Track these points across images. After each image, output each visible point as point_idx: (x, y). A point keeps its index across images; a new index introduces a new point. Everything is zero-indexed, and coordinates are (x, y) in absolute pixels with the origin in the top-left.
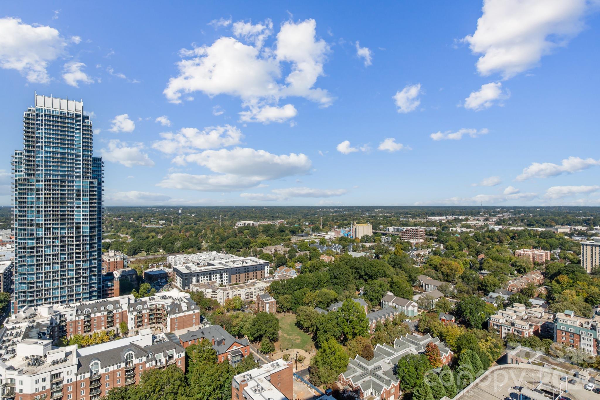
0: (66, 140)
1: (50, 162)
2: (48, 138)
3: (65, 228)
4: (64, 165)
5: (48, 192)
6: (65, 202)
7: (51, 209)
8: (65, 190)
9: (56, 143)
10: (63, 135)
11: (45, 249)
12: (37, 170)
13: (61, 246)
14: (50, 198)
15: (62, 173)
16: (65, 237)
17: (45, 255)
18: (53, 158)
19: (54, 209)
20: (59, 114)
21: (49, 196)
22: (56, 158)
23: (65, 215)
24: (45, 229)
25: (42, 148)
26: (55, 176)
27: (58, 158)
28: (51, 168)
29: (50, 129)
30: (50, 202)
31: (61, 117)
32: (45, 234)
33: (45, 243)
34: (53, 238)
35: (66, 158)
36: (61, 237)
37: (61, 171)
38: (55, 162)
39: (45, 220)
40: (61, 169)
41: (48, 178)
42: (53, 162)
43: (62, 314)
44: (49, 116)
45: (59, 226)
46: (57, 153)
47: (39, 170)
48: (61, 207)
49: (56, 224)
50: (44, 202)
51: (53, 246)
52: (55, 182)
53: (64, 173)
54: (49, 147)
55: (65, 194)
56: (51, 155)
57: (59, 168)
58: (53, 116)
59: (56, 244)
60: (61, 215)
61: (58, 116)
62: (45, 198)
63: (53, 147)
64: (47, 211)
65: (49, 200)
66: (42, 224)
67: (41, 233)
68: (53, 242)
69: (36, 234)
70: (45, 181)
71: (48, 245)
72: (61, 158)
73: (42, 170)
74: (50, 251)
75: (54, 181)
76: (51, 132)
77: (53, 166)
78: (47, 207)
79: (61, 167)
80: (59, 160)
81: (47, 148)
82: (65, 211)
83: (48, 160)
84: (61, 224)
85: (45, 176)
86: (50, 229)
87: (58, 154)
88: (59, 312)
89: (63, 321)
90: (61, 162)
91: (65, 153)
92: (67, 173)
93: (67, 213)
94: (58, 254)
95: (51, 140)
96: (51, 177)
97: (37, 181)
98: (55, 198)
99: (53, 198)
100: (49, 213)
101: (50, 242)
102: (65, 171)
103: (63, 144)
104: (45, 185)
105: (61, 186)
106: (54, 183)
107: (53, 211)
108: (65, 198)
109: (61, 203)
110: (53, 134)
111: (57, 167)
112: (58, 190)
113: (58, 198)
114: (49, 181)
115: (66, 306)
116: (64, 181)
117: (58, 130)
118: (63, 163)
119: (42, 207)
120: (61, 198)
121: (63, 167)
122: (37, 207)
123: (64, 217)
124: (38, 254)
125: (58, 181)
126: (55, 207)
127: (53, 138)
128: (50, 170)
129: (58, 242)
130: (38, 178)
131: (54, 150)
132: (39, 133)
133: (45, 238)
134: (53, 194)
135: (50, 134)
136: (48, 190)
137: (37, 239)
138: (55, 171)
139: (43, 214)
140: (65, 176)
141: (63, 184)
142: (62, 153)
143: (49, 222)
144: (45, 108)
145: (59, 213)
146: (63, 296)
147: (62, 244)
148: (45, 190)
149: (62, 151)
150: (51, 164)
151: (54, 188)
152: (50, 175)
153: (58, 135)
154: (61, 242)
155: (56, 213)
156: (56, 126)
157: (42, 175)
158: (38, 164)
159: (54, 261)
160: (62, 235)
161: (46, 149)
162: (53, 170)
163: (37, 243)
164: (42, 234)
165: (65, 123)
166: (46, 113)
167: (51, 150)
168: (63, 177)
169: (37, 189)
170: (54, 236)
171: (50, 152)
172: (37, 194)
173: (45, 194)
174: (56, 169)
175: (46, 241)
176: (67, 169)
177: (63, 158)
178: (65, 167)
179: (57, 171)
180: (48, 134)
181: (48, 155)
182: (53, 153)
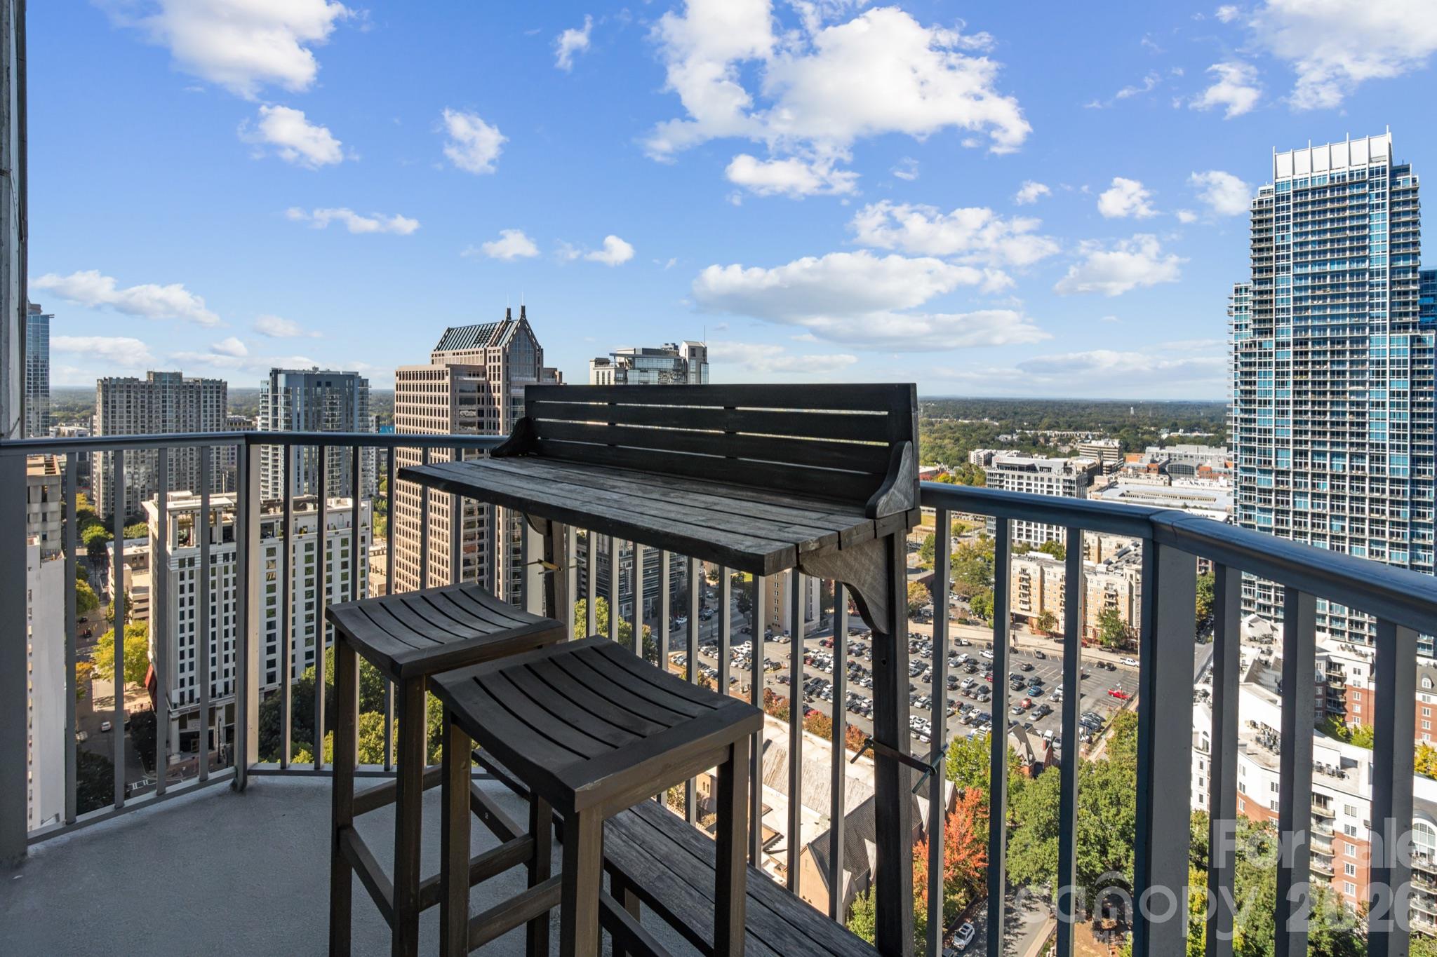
0: (1344, 239)
1: (1306, 298)
2: (1302, 244)
3: (1343, 455)
4: (1341, 301)
5: (1302, 368)
6: (1344, 393)
7: (1309, 407)
8: (1343, 363)
9: (1320, 252)
10: (1339, 230)
11: (1294, 497)
12: (1277, 320)
13: (1332, 497)
14: (1306, 383)
15: (1335, 322)
16: (1344, 477)
17: (1295, 513)
18: (1313, 288)
19: (1316, 408)
20: (1328, 183)
21: (1304, 378)
22: (1320, 288)
23: (1344, 424)
24: (1296, 453)
25: (1288, 268)
26: (1320, 331)
27: (1325, 286)
28: (1309, 313)
29: (1307, 224)
30: (1306, 392)
31: (1332, 189)
32: (1295, 464)
33: (1295, 483)
34: (1314, 475)
35: (1344, 285)
36: (1332, 476)
37: (1332, 317)
38: (1320, 297)
39: (1295, 432)
40: (1335, 312)
41: (1302, 336)
42: (1313, 298)
43: (1334, 660)
44: (1304, 193)
45: (1328, 448)
46: (1322, 276)
47: (1283, 320)
48: (1332, 403)
49: (1320, 443)
50: (1294, 392)
51: (1314, 495)
52: (1319, 344)
53: (1341, 322)
54: (1305, 264)
55: (1344, 373)
56: (1309, 282)
57: (1328, 312)
58: (1314, 191)
59: (1321, 491)
60: (1332, 423)
61: (1326, 187)
62: (1295, 383)
63: (1314, 263)
64: (1301, 412)
65: (1304, 388)
66: (1288, 441)
67: (1287, 461)
68: (1313, 485)
69: (1277, 462)
70: (1295, 344)
71: (1302, 490)
72: (1332, 286)
73: (1288, 320)
74: (1306, 504)
75: (1316, 342)
76: (1310, 228)
77: (1314, 308)
78: (1301, 402)
79: (1332, 307)
80: (1329, 291)
81: (1301, 267)
82: (1344, 413)
83: (1303, 294)
84: (1332, 444)
85: (1295, 332)
86: (1306, 455)
87: (1325, 278)
88: (1326, 654)
89: (1336, 679)
90: (1332, 297)
91: (1344, 273)
92: (1347, 321)
93: (1348, 418)
94: (1324, 516)
95: (1310, 248)
96: (1310, 335)
97: (1277, 344)
98: (1320, 383)
99: (1314, 383)
100: (1304, 418)
101: (1306, 484)
102: (1344, 316)
103: (1339, 250)
104: (1295, 353)
105: (1333, 352)
106: (1317, 348)
107: (1314, 413)
108: (1344, 383)
109: (1332, 393)
110: (1313, 233)
111: (1325, 307)
112: (1325, 363)
113: (1325, 383)
114: (1304, 342)
115: (1344, 645)
116: (1342, 341)
117: (1325, 221)
118: (1338, 296)
119: (1288, 402)
120: (1333, 383)
121: (1337, 307)
122: (1277, 403)
123: (1340, 429)
124: (1280, 507)
125: (1324, 341)
126: (1320, 403)
127: (1313, 242)
128: (1306, 318)
129: (1325, 485)
130: (1281, 338)
131: (1317, 269)
132: (1283, 238)
133: (1295, 474)
134: (1314, 373)
135: (1306, 233)
136: (1301, 363)
137: (1278, 473)
138: (1319, 318)
139: (1291, 417)
140: (1344, 327)
141: (1339, 347)
142: (1334, 274)
143: (1303, 438)
144: (1296, 177)
145: (1328, 418)
146: (1337, 619)
147: (1335, 492)
148: (1296, 363)
149: (1336, 268)
150: (1309, 303)
151: (1316, 358)
152: (1306, 329)
153: (1325, 231)
154: (1332, 487)
155: (1322, 418)
156: (1320, 212)
157: (1288, 330)
158: (1281, 307)
159: (1315, 530)
160: (1334, 472)
161: (1299, 271)
162: (1313, 318)
163: (1277, 482)
164: (1288, 463)
165: (1344, 199)
166: (1298, 188)
167: (1309, 270)
168: (1338, 330)
169: (1277, 364)
170: (1317, 471)
171: (1305, 276)
172: (1277, 373)
173: (1295, 373)
174: (1321, 313)
175: (1297, 480)
176: (1348, 311)
177: (1338, 286)
178: (1344, 306)
179: (1324, 317)
180: (1301, 234)
181: (1303, 283)
182: (1314, 276)
